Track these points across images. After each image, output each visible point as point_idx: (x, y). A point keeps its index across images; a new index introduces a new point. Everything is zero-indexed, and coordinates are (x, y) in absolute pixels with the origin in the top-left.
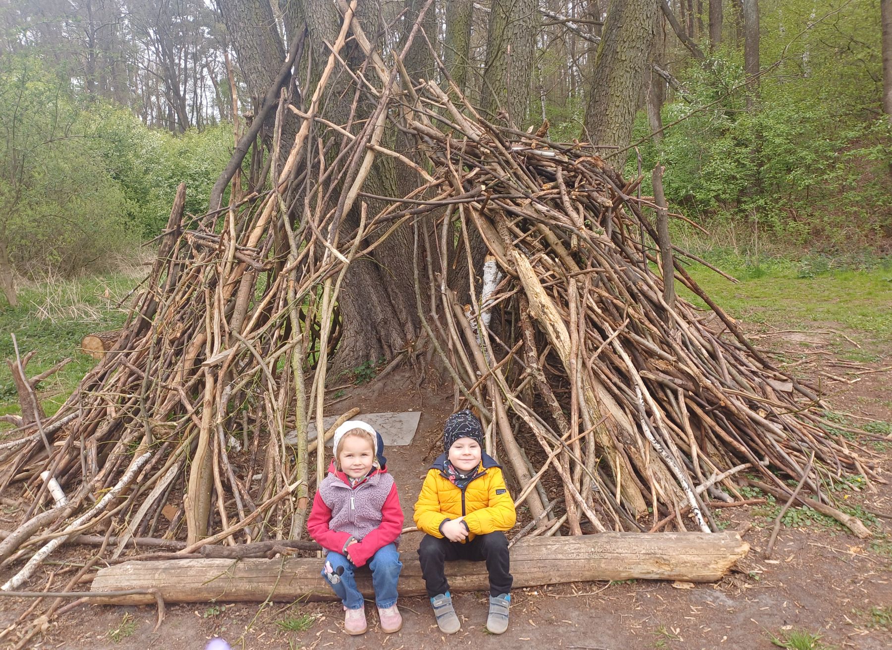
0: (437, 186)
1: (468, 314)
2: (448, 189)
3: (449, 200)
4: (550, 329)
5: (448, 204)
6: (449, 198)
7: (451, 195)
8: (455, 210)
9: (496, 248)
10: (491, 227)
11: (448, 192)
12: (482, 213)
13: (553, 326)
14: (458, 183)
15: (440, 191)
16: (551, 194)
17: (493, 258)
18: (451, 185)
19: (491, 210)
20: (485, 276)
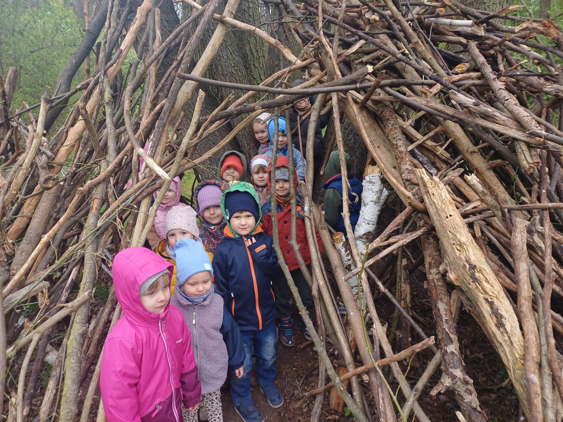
0: (303, 69)
1: (340, 246)
2: (318, 74)
3: (319, 88)
4: (485, 309)
5: (317, 93)
6: (318, 85)
7: (320, 81)
8: (326, 102)
9: (382, 156)
10: (376, 125)
11: (317, 77)
12: (363, 106)
13: (491, 304)
14: (333, 64)
15: (307, 76)
16: (468, 78)
17: (376, 170)
18: (322, 68)
19: (376, 102)
20: (364, 194)
